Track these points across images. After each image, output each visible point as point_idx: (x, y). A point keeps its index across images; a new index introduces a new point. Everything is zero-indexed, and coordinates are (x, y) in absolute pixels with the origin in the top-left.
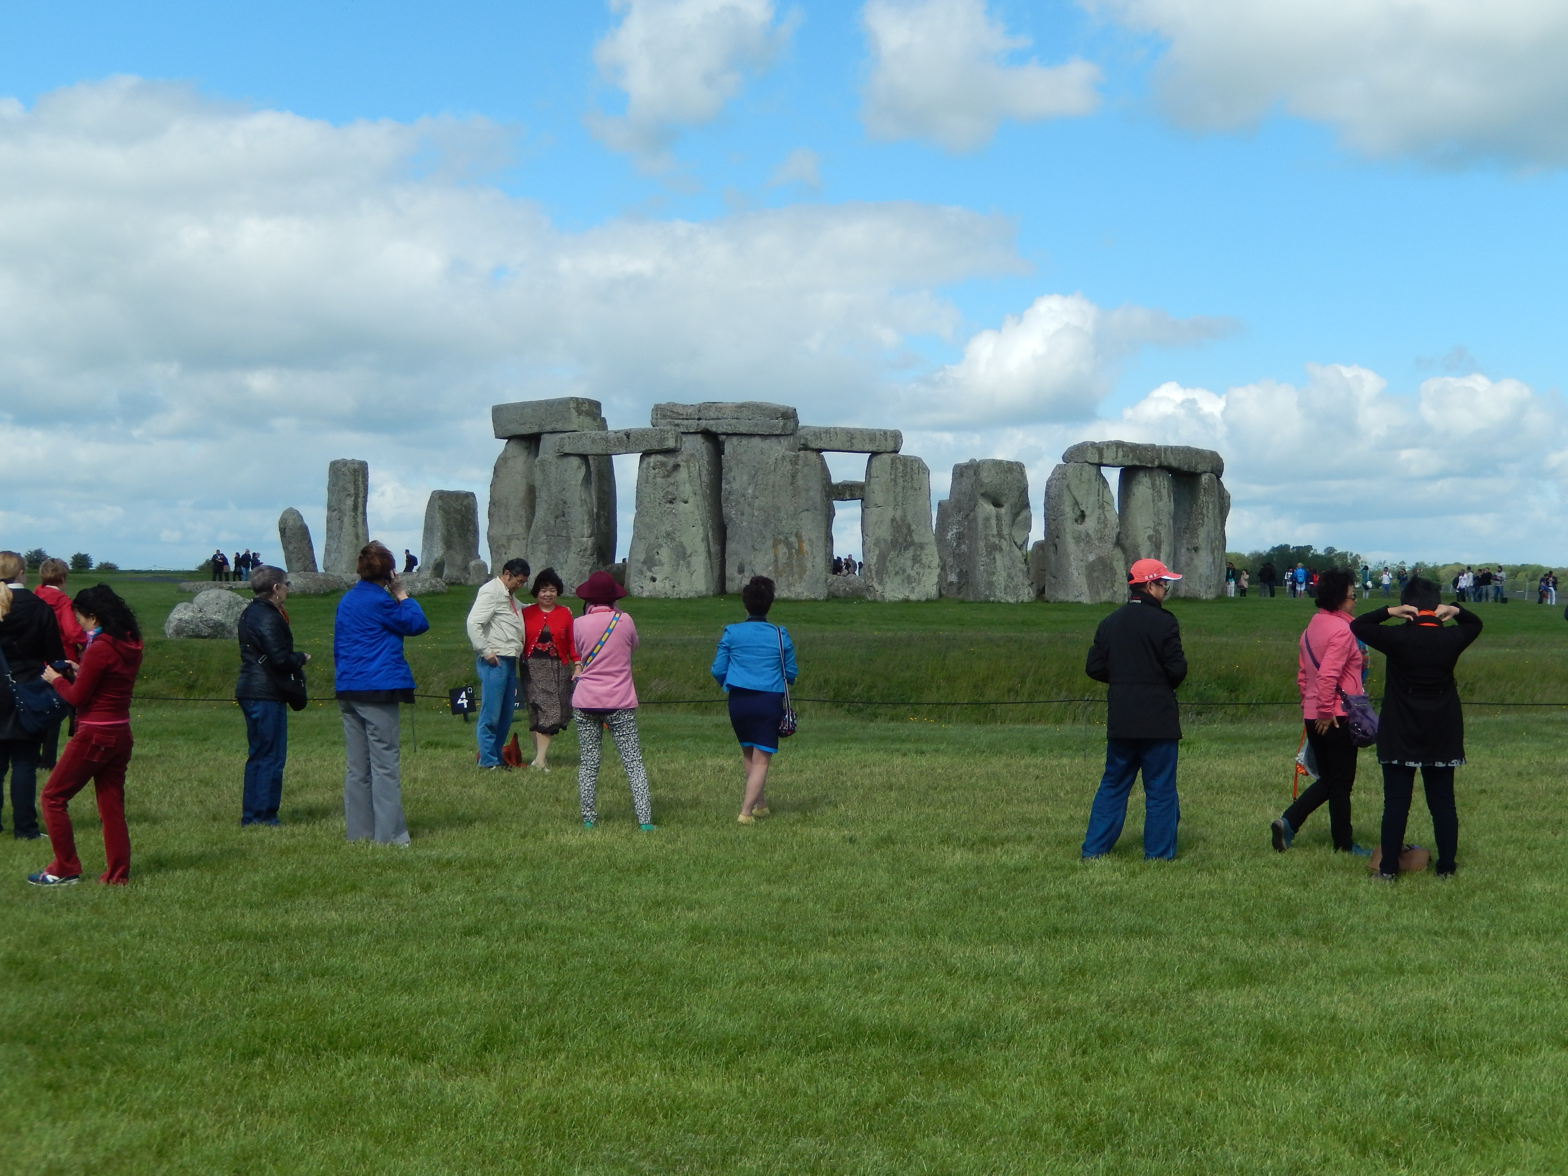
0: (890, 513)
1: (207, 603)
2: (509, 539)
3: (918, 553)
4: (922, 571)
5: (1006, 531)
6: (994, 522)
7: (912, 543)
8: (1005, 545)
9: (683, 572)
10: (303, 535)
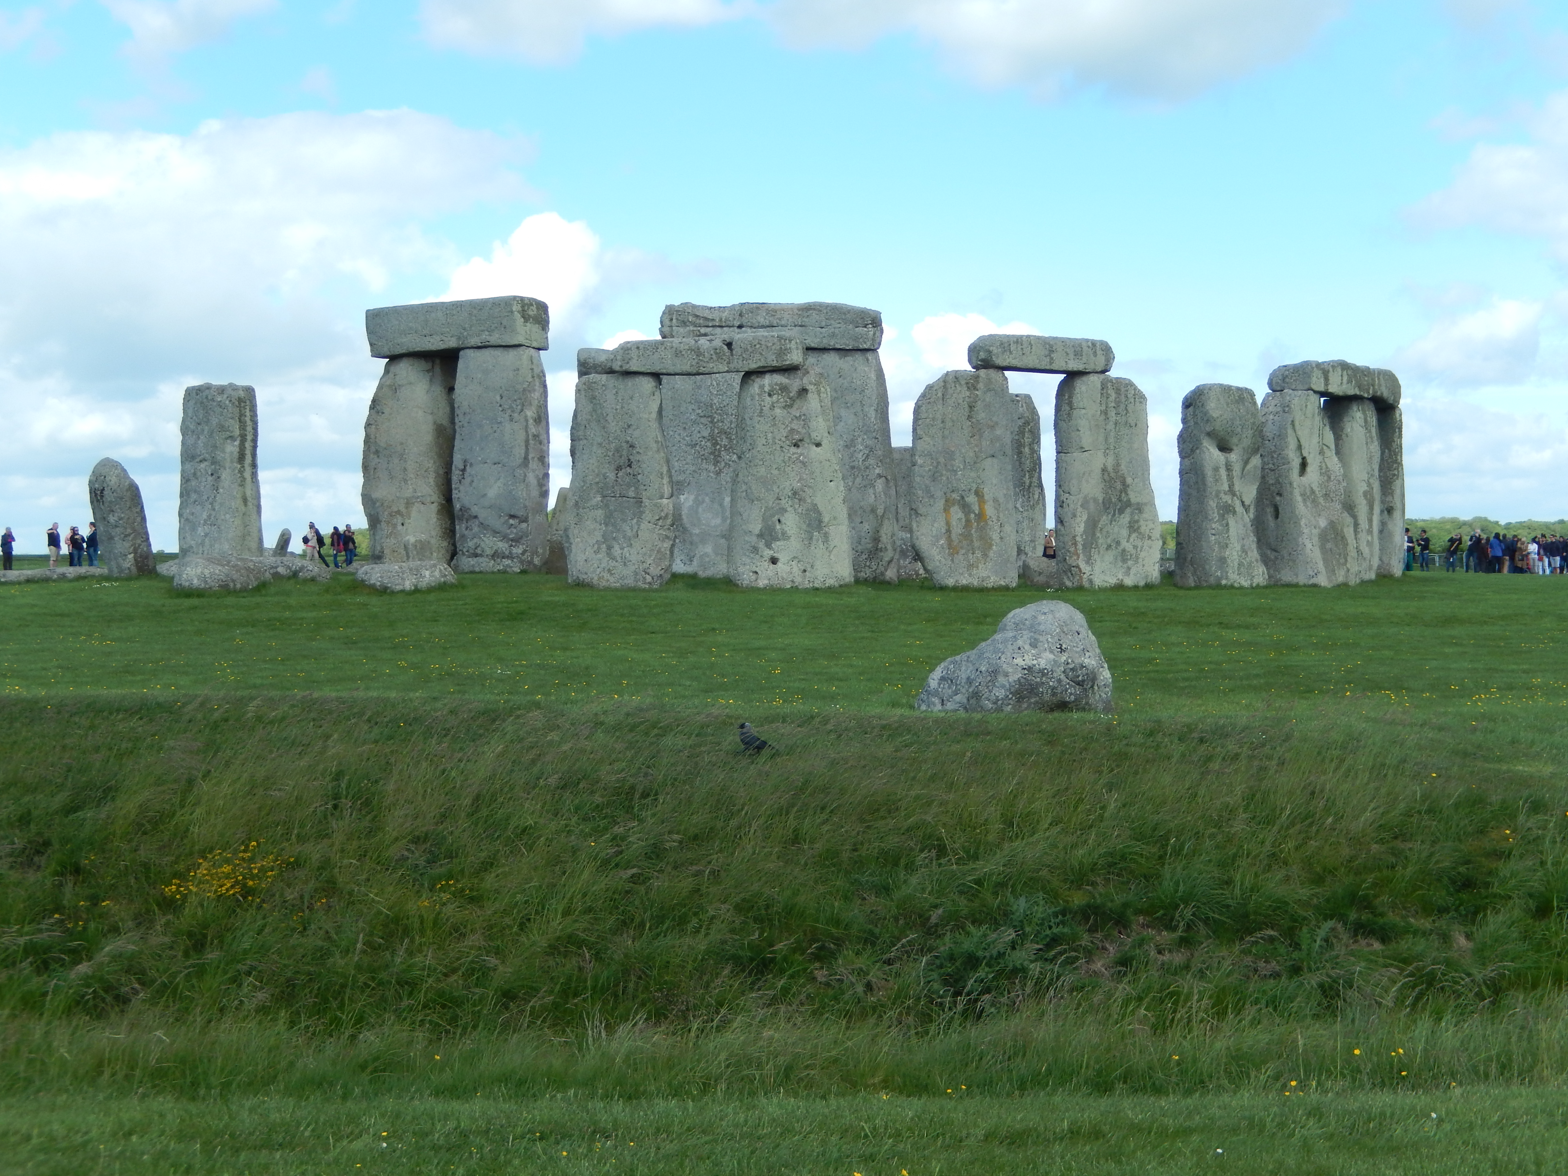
0: (1100, 460)
2: (409, 503)
3: (1136, 517)
4: (1139, 543)
6: (1223, 472)
7: (1128, 504)
8: (1237, 505)
9: (818, 548)
10: (133, 500)
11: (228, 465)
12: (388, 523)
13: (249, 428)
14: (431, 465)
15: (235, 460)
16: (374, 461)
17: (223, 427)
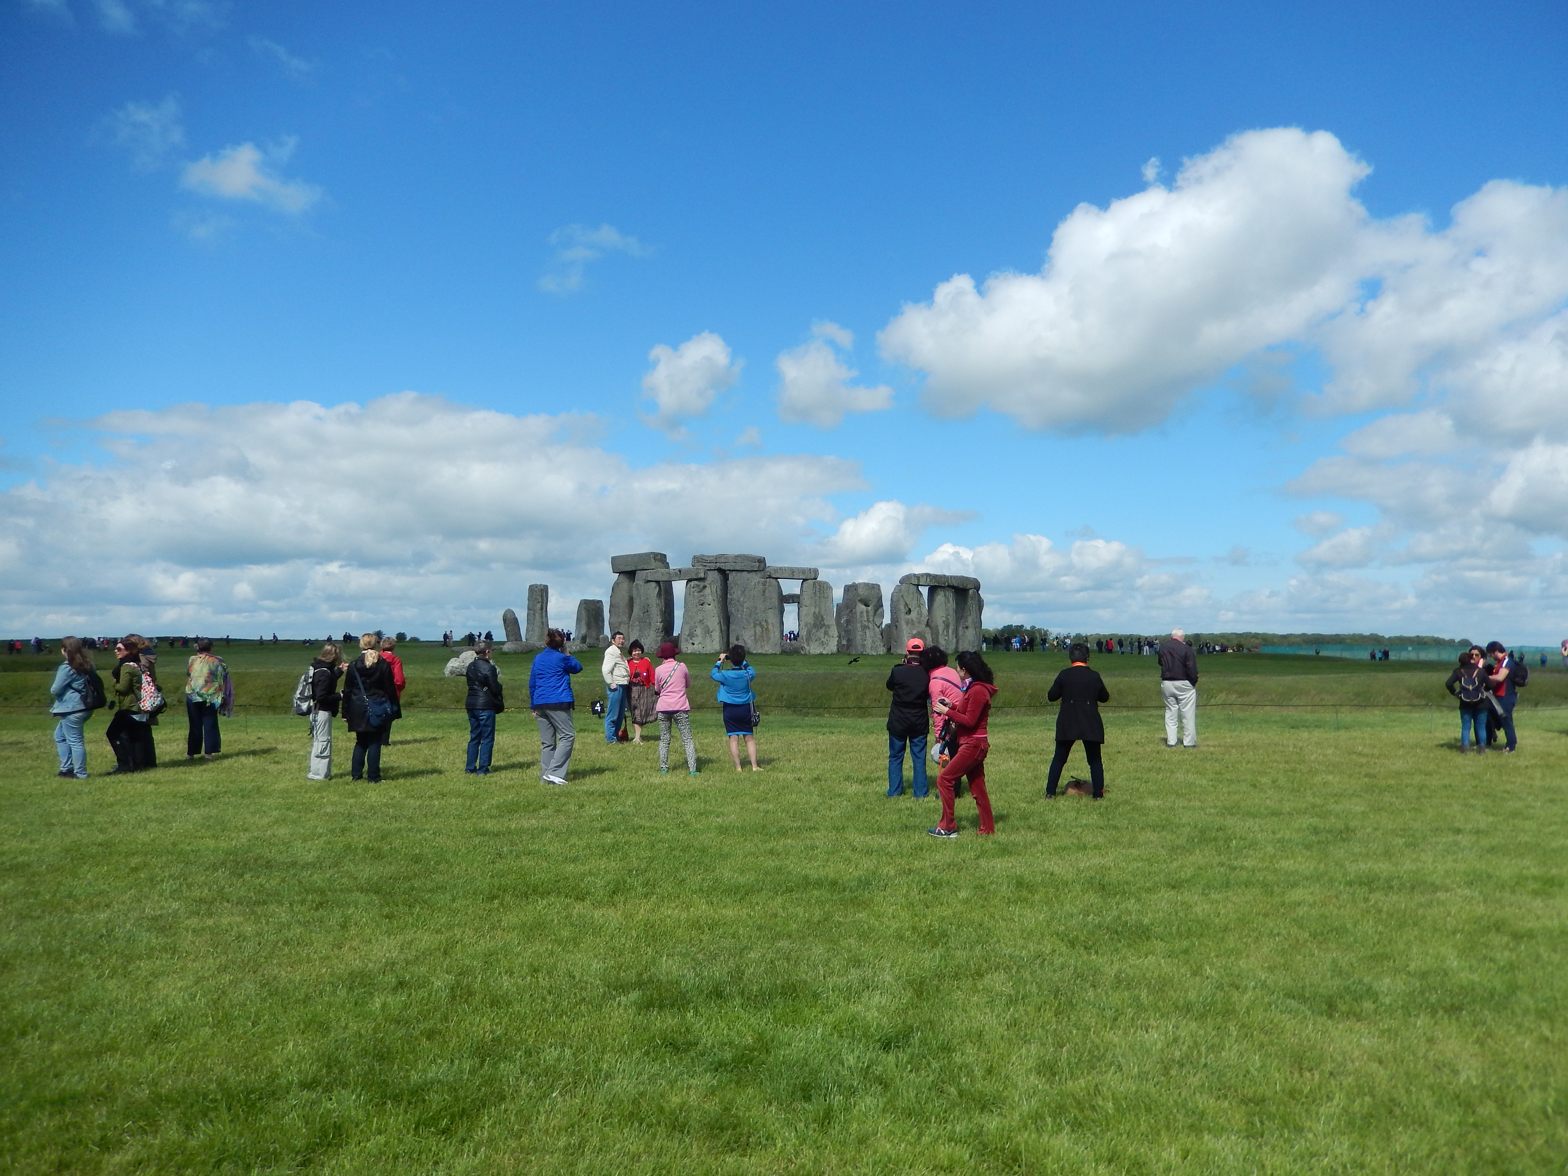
0: (813, 610)
1: (466, 658)
2: (620, 623)
3: (827, 630)
4: (829, 639)
5: (871, 619)
6: (865, 614)
7: (824, 625)
8: (870, 625)
9: (708, 640)
10: (516, 625)
11: (538, 611)
13: (546, 598)
14: (627, 611)
15: (542, 605)
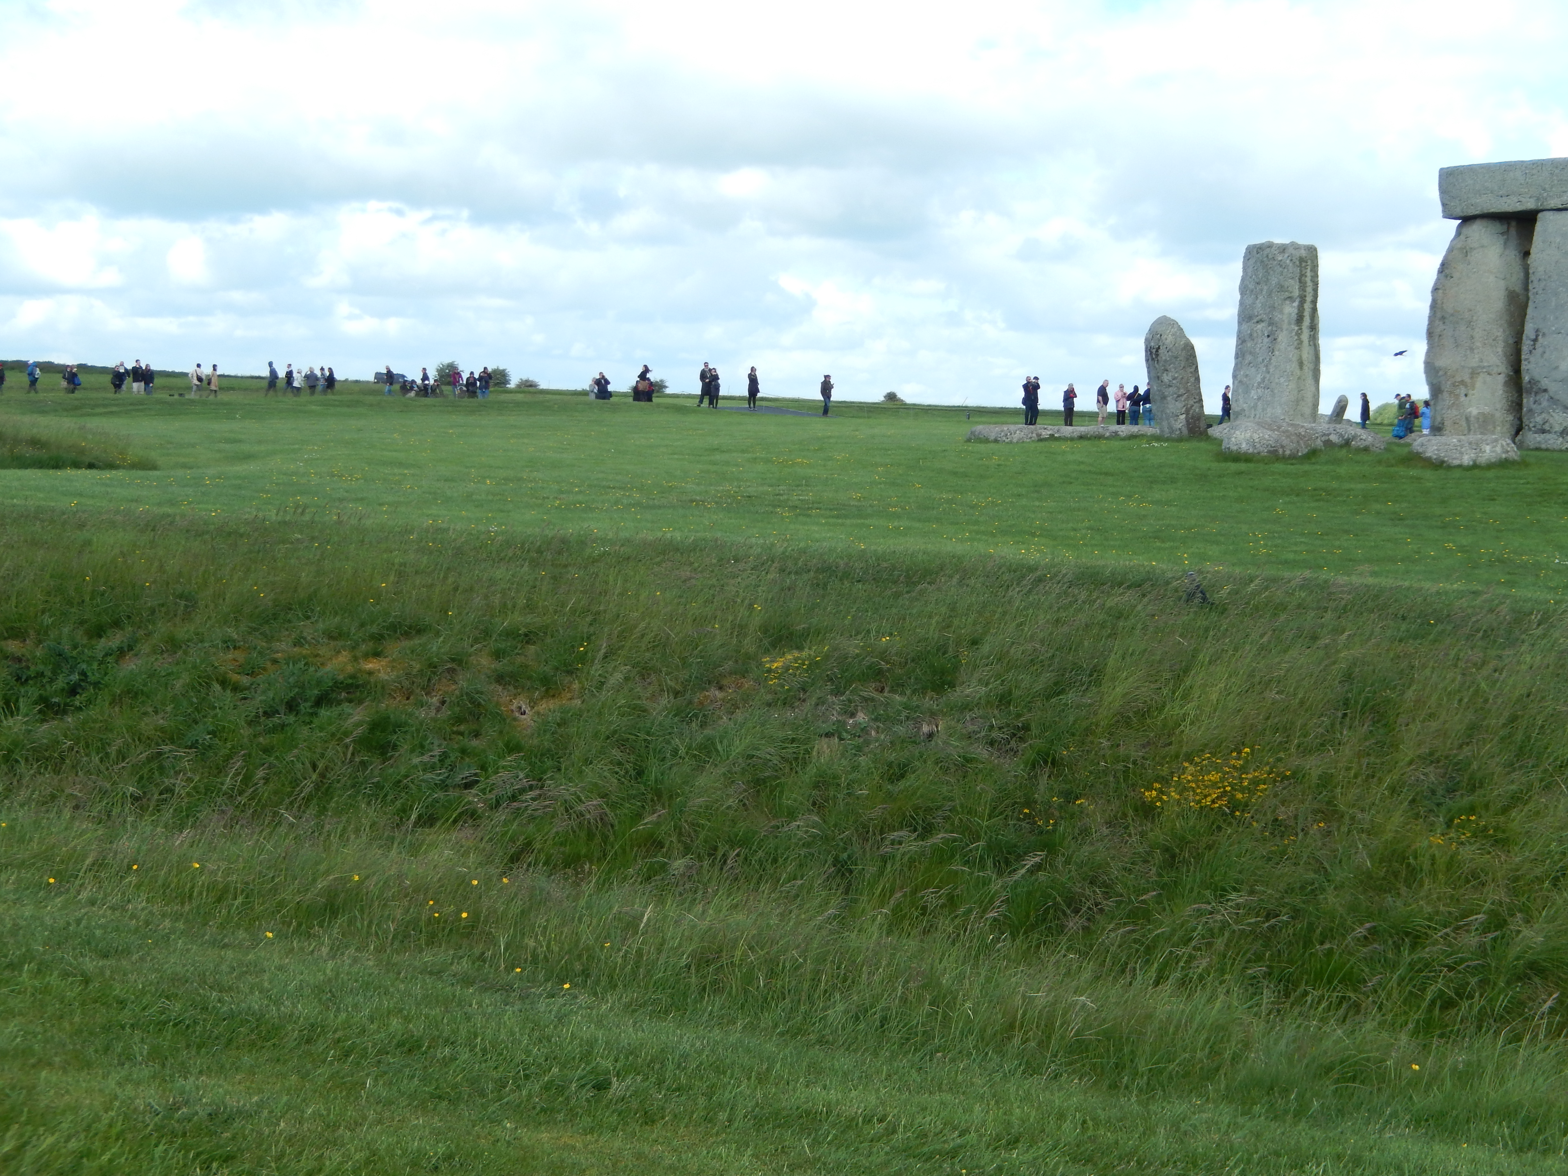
10: (1187, 359)
11: (1285, 326)
12: (1451, 393)
13: (1309, 289)
14: (1500, 333)
15: (1293, 322)
16: (1439, 327)
17: (1282, 287)
